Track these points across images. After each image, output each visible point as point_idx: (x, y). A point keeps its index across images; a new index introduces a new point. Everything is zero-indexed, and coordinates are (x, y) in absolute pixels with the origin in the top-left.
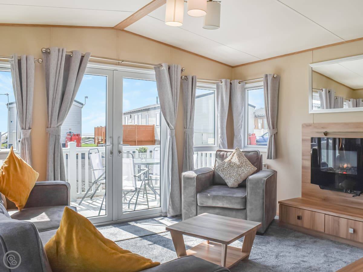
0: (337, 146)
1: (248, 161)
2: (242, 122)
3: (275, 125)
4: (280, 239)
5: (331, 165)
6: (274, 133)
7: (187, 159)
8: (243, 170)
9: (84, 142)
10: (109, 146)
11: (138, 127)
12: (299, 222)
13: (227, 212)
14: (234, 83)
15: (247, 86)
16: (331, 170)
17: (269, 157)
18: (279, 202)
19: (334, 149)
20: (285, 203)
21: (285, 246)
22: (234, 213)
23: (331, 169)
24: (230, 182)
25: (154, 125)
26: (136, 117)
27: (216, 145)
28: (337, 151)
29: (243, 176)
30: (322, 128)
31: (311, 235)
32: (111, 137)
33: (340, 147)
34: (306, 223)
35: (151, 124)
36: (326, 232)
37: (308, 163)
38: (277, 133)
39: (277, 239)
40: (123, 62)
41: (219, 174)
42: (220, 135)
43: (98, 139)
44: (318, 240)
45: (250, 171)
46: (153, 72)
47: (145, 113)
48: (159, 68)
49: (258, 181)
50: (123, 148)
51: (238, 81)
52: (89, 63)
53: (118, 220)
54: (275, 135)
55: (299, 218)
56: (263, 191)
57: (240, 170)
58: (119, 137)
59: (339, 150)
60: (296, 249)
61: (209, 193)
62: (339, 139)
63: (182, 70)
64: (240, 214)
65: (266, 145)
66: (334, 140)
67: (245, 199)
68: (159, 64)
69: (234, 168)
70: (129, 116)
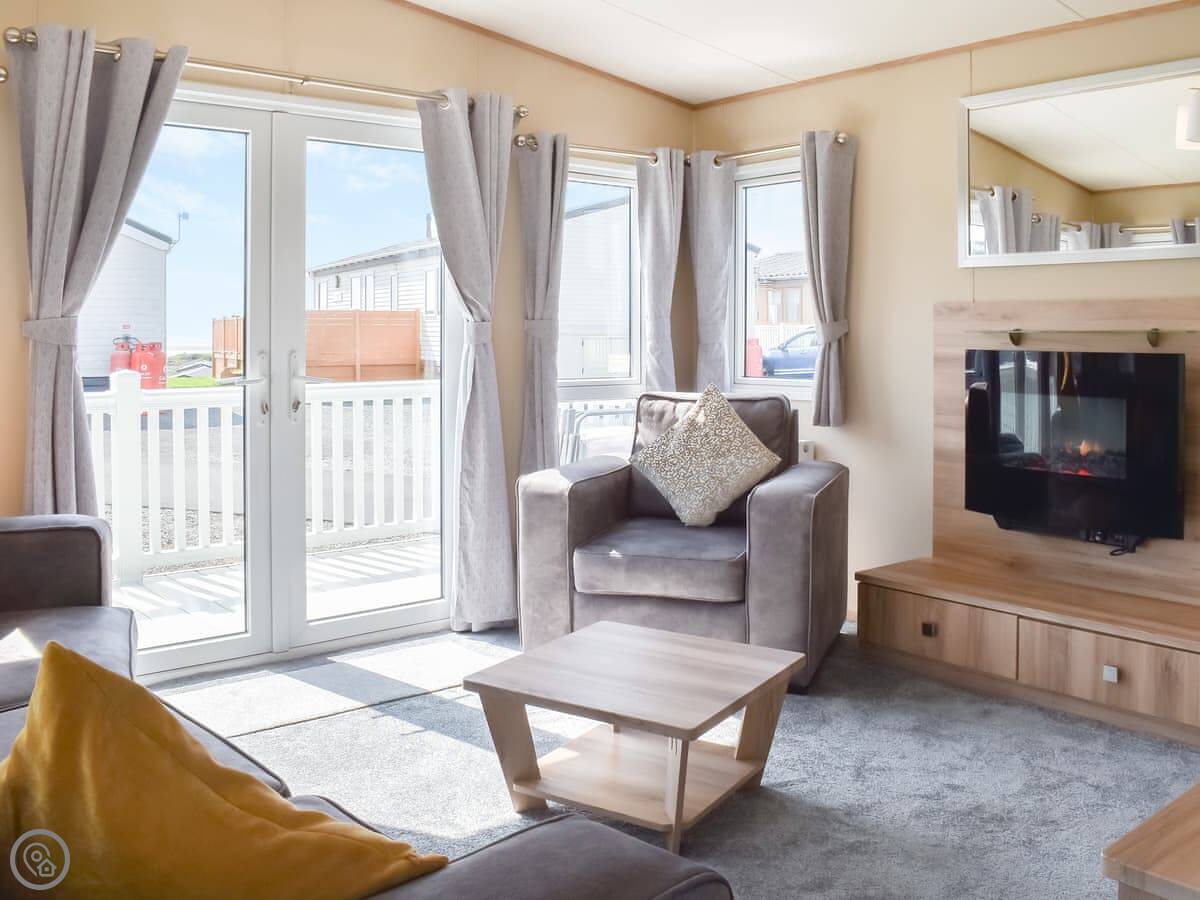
0: (1052, 381)
1: (750, 432)
2: (725, 296)
3: (841, 306)
4: (866, 706)
5: (1032, 444)
6: (838, 337)
7: (534, 428)
8: (732, 464)
9: (179, 371)
10: (254, 385)
11: (363, 317)
12: (928, 643)
13: (678, 614)
14: (698, 161)
15: (744, 171)
16: (1035, 463)
17: (820, 419)
18: (858, 576)
19: (1044, 390)
20: (882, 580)
21: (884, 731)
22: (703, 618)
23: (1032, 459)
24: (690, 506)
25: (418, 310)
26: (356, 282)
27: (635, 378)
28: (1054, 399)
29: (734, 486)
30: (1005, 317)
31: (970, 690)
32: (262, 352)
33: (1064, 383)
34: (953, 646)
35: (405, 306)
36: (1023, 680)
37: (957, 440)
38: (846, 335)
39: (856, 708)
40: (305, 83)
41: (650, 478)
42: (648, 344)
43: (226, 360)
44: (995, 707)
45: (758, 467)
46: (413, 121)
47: (388, 270)
48: (435, 105)
49: (787, 503)
50: (307, 392)
51: (713, 154)
52: (180, 83)
53: (291, 648)
54: (839, 341)
55: (928, 630)
56: (806, 537)
57: (723, 464)
58: (293, 352)
59: (1058, 394)
60: (923, 741)
61: (613, 547)
62: (1061, 355)
63: (517, 115)
64: (723, 620)
65: (809, 376)
66: (1044, 358)
67: (742, 565)
68: (433, 93)
69: (702, 456)
70: (332, 279)
